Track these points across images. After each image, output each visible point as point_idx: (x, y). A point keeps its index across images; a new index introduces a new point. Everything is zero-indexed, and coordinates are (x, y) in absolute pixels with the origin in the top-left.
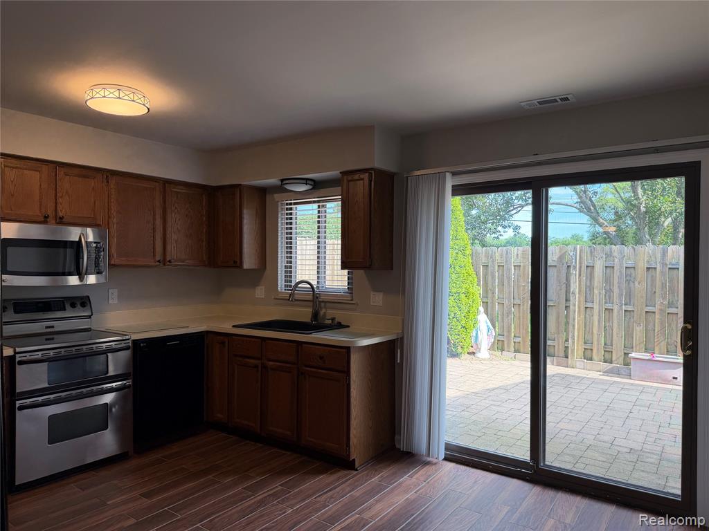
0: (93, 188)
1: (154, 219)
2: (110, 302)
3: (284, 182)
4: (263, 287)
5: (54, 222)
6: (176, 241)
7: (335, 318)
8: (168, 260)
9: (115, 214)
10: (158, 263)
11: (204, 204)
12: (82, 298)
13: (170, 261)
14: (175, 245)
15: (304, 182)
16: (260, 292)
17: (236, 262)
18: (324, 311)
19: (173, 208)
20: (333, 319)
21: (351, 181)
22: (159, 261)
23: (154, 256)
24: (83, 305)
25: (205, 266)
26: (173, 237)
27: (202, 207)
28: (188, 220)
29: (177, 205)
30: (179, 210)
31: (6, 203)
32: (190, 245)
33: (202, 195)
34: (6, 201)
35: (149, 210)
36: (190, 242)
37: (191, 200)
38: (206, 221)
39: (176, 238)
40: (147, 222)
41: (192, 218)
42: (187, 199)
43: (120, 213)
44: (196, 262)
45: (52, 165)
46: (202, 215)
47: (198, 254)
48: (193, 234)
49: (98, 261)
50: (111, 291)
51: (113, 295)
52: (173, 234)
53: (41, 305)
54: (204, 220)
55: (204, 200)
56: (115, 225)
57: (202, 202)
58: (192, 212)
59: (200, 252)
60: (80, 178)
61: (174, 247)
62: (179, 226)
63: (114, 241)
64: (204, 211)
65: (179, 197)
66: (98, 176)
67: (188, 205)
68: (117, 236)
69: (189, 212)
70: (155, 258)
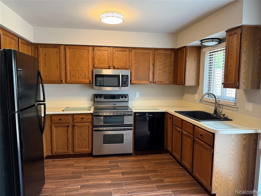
0: (126, 55)
1: (149, 65)
2: (137, 97)
3: (202, 42)
4: (198, 95)
5: (112, 68)
6: (159, 74)
7: (225, 114)
8: (155, 81)
9: (133, 64)
10: (150, 83)
11: (172, 57)
12: (125, 95)
13: (155, 82)
14: (158, 75)
15: (211, 40)
16: (197, 97)
17: (182, 83)
18: (221, 109)
19: (158, 60)
20: (224, 115)
21: (231, 35)
22: (151, 82)
23: (149, 80)
24: (125, 97)
25: (172, 84)
26: (157, 72)
27: (172, 58)
28: (164, 65)
29: (159, 59)
30: (160, 61)
31: (97, 63)
32: (165, 75)
33: (172, 53)
34: (97, 62)
35: (147, 62)
36: (165, 74)
37: (166, 56)
38: (173, 64)
39: (159, 72)
40: (147, 66)
41: (166, 64)
42: (164, 56)
43: (136, 64)
44: (168, 82)
45: (111, 48)
46: (171, 62)
47: (169, 79)
48: (166, 71)
49: (126, 82)
50: (137, 93)
51: (138, 94)
52: (158, 71)
53: (112, 97)
54: (172, 64)
55: (173, 55)
56: (134, 69)
57: (171, 57)
58: (166, 61)
59: (170, 78)
60: (121, 52)
61: (158, 76)
62: (160, 67)
63: (133, 74)
64: (172, 60)
65: (161, 55)
66: (128, 50)
67: (165, 58)
68: (134, 73)
69: (165, 61)
70: (149, 81)
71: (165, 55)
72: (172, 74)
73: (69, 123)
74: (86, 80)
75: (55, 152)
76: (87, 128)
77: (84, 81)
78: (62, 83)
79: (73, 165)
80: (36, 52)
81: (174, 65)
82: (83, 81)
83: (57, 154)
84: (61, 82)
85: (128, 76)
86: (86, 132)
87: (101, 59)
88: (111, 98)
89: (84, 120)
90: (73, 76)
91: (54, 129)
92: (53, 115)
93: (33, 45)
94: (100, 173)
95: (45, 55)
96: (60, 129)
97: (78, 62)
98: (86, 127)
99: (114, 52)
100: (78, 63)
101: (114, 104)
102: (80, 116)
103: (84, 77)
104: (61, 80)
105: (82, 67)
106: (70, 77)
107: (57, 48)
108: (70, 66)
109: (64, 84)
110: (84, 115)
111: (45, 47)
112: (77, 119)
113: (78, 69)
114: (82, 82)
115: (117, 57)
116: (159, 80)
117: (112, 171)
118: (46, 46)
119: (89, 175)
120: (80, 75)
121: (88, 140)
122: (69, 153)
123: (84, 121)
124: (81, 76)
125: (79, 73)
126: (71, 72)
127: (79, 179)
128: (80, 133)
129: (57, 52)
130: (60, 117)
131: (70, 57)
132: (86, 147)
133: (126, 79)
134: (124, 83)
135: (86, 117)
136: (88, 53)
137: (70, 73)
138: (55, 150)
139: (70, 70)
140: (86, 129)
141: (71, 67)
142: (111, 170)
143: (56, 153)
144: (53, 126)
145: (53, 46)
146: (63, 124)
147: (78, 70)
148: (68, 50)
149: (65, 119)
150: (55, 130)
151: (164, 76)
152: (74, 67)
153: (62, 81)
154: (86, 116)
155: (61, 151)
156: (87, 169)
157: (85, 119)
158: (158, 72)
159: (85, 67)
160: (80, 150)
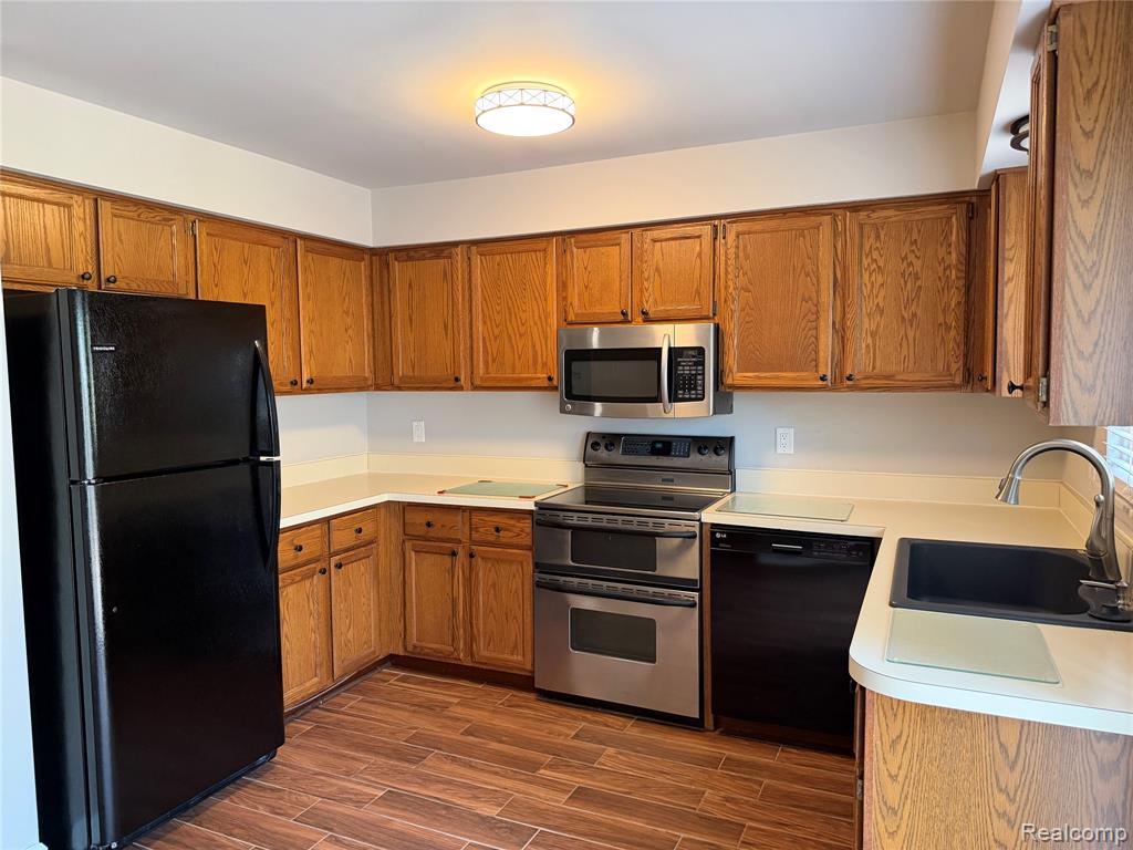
0: (699, 255)
1: (818, 291)
2: (780, 451)
5: (640, 319)
6: (874, 334)
8: (848, 373)
9: (736, 294)
10: (823, 383)
11: (954, 238)
13: (849, 378)
14: (870, 341)
19: (866, 263)
22: (824, 378)
23: (815, 366)
24: (717, 451)
25: (955, 387)
26: (864, 325)
27: (950, 245)
28: (906, 282)
29: (875, 255)
30: (881, 264)
31: (576, 303)
32: (911, 340)
33: (949, 219)
34: (579, 295)
35: (807, 275)
36: (911, 334)
37: (915, 236)
38: (958, 278)
39: (873, 327)
40: (804, 299)
41: (917, 278)
42: (904, 235)
43: (747, 290)
44: (927, 377)
45: (636, 232)
46: (949, 266)
47: (934, 359)
48: (914, 315)
49: (696, 380)
50: (780, 431)
51: (786, 437)
52: (866, 320)
53: (659, 445)
54: (953, 277)
55: (954, 230)
56: (736, 315)
57: (947, 237)
58: (918, 264)
59: (940, 354)
60: (678, 242)
61: (868, 346)
62: (880, 300)
63: (732, 344)
64: (954, 256)
65: (882, 236)
66: (707, 229)
67: (906, 249)
68: (740, 335)
69: (910, 264)
70: (817, 371)
71: (910, 232)
72: (953, 333)
73: (459, 542)
74: (539, 375)
75: (415, 647)
76: (518, 571)
77: (532, 379)
78: (461, 388)
79: (445, 706)
80: (385, 280)
81: (962, 282)
82: (527, 379)
83: (420, 654)
84: (455, 384)
85: (701, 351)
86: (514, 587)
87: (591, 285)
88: (655, 452)
89: (505, 536)
90: (494, 361)
91: (410, 558)
92: (411, 504)
93: (376, 255)
94: (497, 767)
95: (410, 286)
96: (430, 559)
97: (510, 305)
98: (514, 568)
99: (646, 246)
100: (509, 309)
101: (664, 480)
102: (494, 519)
103: (531, 363)
104: (456, 375)
105: (523, 325)
106: (486, 363)
107: (444, 258)
108: (485, 323)
109: (467, 390)
110: (507, 515)
111: (410, 259)
112: (481, 530)
113: (511, 332)
114: (524, 384)
115: (657, 269)
116: (874, 368)
117: (547, 772)
118: (412, 254)
119: (454, 760)
120: (516, 356)
121: (520, 620)
122: (455, 659)
123: (504, 540)
124: (520, 358)
125: (513, 347)
126: (488, 344)
127: (406, 765)
128: (494, 585)
129: (445, 274)
130: (430, 517)
131: (484, 287)
132: (515, 647)
133: (696, 364)
134: (684, 384)
135: (514, 526)
136: (546, 264)
137: (485, 347)
138: (415, 637)
139: (484, 338)
140: (514, 576)
141: (489, 323)
142: (550, 767)
143: (418, 650)
144: (408, 545)
145: (431, 252)
146: (437, 544)
147: (510, 337)
148: (477, 260)
149: (443, 526)
150: (414, 564)
151: (905, 344)
152: (497, 326)
153: (457, 379)
154: (512, 522)
155: (435, 646)
156: (472, 735)
157: (510, 534)
158: (866, 326)
159: (535, 324)
160: (494, 655)
